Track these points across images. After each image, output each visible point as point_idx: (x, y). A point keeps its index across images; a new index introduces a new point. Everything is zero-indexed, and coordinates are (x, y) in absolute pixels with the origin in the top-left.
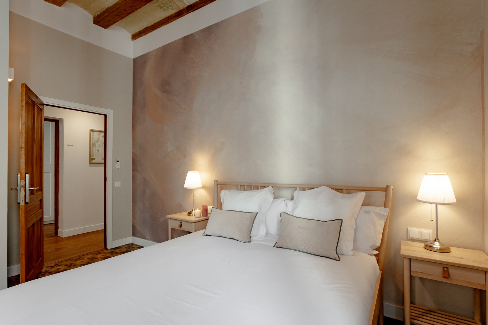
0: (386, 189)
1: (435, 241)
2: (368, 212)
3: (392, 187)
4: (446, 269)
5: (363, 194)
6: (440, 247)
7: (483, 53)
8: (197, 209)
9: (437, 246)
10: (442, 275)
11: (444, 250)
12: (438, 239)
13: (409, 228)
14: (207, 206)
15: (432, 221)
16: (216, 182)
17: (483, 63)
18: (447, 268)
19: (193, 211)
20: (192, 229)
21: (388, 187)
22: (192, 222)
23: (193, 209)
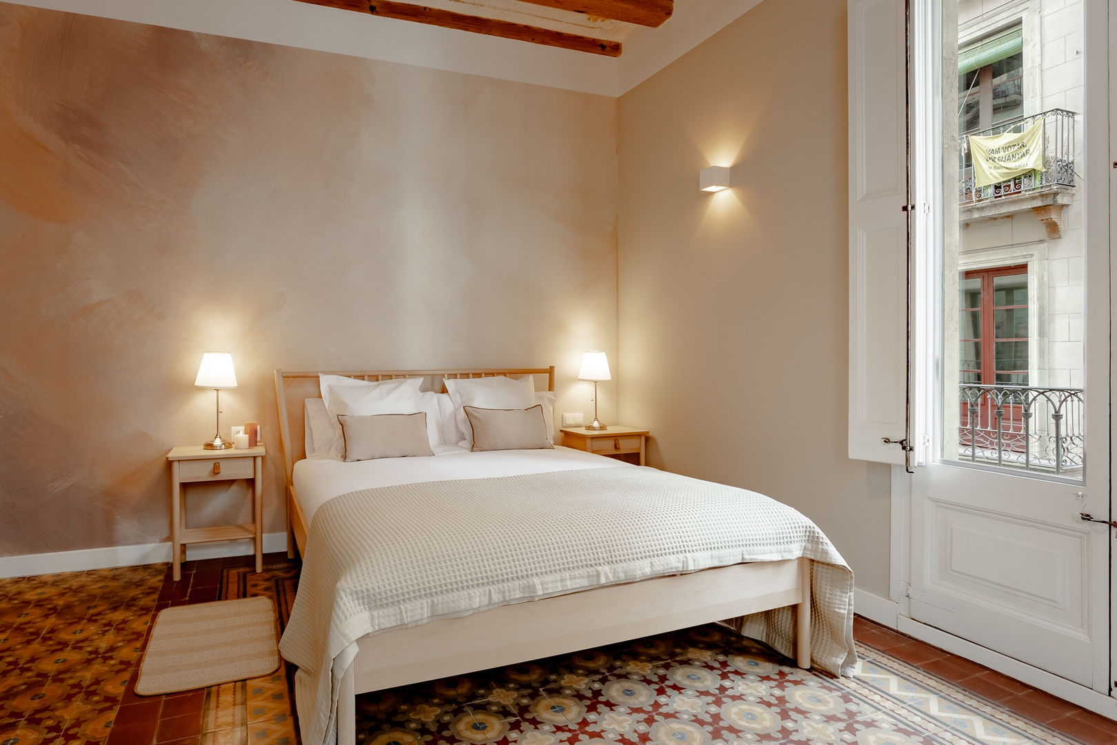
0: (551, 371)
3: (555, 368)
4: (617, 441)
5: (531, 377)
6: (599, 425)
7: (618, 235)
8: (241, 432)
9: (596, 425)
10: (614, 448)
11: (602, 428)
13: (564, 414)
14: (256, 425)
15: (592, 401)
16: (281, 372)
19: (218, 439)
20: (252, 472)
21: (552, 368)
22: (254, 458)
23: (218, 435)
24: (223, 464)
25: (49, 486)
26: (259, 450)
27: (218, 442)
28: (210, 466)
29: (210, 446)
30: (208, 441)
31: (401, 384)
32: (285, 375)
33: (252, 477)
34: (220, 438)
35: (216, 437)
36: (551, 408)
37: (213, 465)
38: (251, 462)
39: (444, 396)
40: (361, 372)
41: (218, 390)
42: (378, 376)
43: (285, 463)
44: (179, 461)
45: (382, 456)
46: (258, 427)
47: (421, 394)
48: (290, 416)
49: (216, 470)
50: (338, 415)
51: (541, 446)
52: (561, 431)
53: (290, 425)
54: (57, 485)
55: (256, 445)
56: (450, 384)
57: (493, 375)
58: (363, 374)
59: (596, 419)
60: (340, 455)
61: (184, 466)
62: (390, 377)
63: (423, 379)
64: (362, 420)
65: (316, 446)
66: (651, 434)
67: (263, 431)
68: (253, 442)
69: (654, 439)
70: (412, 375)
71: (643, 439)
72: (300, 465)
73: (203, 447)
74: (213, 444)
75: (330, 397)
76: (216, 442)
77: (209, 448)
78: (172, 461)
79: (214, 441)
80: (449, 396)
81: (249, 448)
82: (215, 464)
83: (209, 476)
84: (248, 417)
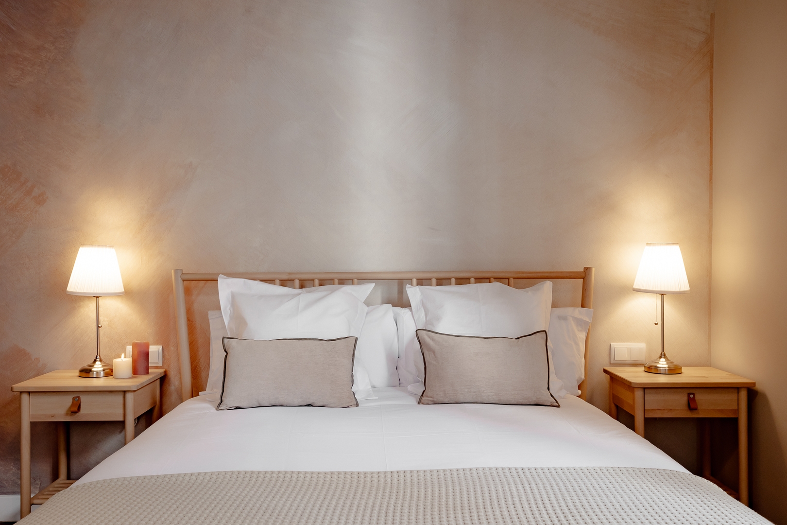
0: (584, 275)
1: (661, 357)
2: (564, 318)
3: (593, 269)
4: (692, 396)
5: (548, 285)
6: (667, 366)
7: (713, 50)
8: (123, 355)
9: (663, 364)
10: (686, 408)
11: (674, 370)
12: (664, 355)
13: (613, 344)
14: (147, 346)
15: (657, 324)
16: (179, 274)
17: (712, 67)
18: (693, 394)
19: (98, 363)
20: (121, 411)
21: (587, 270)
22: (125, 392)
23: (98, 357)
24: (84, 399)
27: (98, 367)
28: (68, 401)
29: (86, 373)
30: (85, 365)
31: (333, 291)
32: (186, 277)
33: (121, 419)
34: (100, 361)
35: (95, 361)
36: (583, 336)
37: (71, 401)
38: (120, 399)
39: (404, 313)
40: (290, 274)
41: (97, 297)
44: (29, 393)
49: (76, 408)
50: (224, 338)
51: (534, 400)
52: (605, 371)
55: (145, 373)
57: (488, 280)
58: (292, 277)
59: (663, 355)
61: (35, 399)
63: (373, 285)
66: (758, 387)
67: (166, 353)
68: (140, 369)
69: (764, 396)
70: (361, 278)
71: (744, 394)
73: (77, 374)
74: (91, 370)
75: (231, 310)
76: (95, 366)
77: (84, 374)
78: (21, 392)
79: (93, 366)
80: (411, 310)
81: (132, 378)
82: (74, 398)
83: (67, 414)
84: (147, 334)
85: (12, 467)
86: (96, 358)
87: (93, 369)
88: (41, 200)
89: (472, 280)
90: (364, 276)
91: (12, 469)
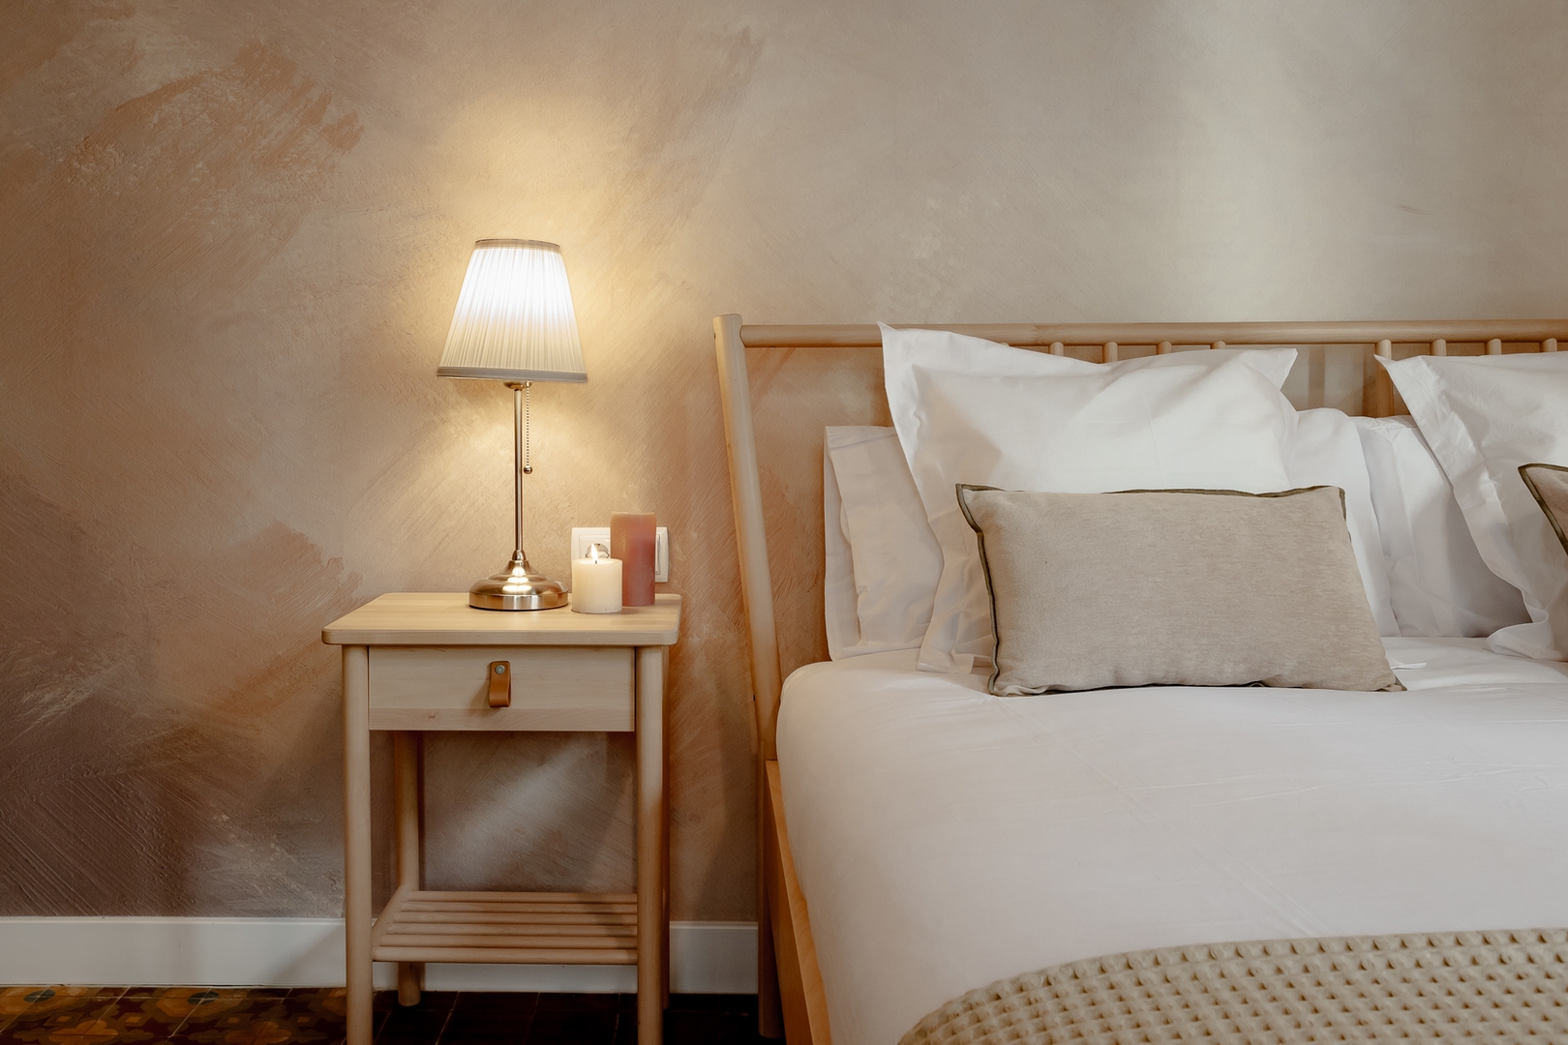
14: (650, 526)
19: (518, 571)
20: (625, 705)
22: (637, 650)
23: (520, 556)
24: (520, 668)
25: (26, 699)
26: (659, 623)
27: (518, 583)
28: (474, 673)
29: (489, 597)
30: (485, 577)
31: (1213, 367)
32: (753, 336)
33: (625, 726)
34: (526, 566)
35: (511, 565)
37: (484, 673)
38: (622, 668)
39: (1387, 428)
40: (1038, 327)
41: (518, 386)
42: (1103, 345)
43: (752, 668)
44: (367, 647)
45: (1158, 677)
46: (661, 533)
47: (1297, 415)
48: (771, 493)
49: (497, 692)
50: (959, 488)
53: (772, 530)
54: (48, 698)
55: (652, 602)
56: (1412, 378)
58: (1045, 335)
60: (970, 658)
61: (386, 667)
62: (1155, 347)
63: (1295, 353)
64: (1064, 509)
65: (865, 613)
67: (677, 548)
68: (638, 589)
72: (804, 684)
73: (465, 599)
74: (500, 590)
75: (923, 416)
76: (510, 580)
77: (486, 602)
78: (346, 647)
79: (506, 580)
80: (1413, 424)
81: (623, 612)
82: (492, 667)
83: (472, 711)
84: (625, 496)
85: (273, 845)
86: (515, 557)
87: (506, 589)
88: (344, 136)
89: (1496, 344)
90: (1236, 333)
91: (275, 850)
